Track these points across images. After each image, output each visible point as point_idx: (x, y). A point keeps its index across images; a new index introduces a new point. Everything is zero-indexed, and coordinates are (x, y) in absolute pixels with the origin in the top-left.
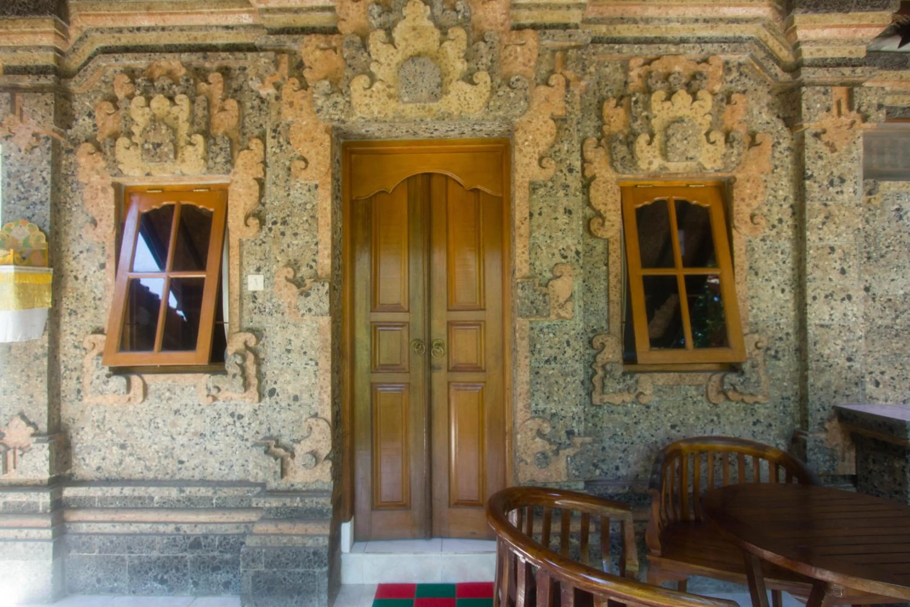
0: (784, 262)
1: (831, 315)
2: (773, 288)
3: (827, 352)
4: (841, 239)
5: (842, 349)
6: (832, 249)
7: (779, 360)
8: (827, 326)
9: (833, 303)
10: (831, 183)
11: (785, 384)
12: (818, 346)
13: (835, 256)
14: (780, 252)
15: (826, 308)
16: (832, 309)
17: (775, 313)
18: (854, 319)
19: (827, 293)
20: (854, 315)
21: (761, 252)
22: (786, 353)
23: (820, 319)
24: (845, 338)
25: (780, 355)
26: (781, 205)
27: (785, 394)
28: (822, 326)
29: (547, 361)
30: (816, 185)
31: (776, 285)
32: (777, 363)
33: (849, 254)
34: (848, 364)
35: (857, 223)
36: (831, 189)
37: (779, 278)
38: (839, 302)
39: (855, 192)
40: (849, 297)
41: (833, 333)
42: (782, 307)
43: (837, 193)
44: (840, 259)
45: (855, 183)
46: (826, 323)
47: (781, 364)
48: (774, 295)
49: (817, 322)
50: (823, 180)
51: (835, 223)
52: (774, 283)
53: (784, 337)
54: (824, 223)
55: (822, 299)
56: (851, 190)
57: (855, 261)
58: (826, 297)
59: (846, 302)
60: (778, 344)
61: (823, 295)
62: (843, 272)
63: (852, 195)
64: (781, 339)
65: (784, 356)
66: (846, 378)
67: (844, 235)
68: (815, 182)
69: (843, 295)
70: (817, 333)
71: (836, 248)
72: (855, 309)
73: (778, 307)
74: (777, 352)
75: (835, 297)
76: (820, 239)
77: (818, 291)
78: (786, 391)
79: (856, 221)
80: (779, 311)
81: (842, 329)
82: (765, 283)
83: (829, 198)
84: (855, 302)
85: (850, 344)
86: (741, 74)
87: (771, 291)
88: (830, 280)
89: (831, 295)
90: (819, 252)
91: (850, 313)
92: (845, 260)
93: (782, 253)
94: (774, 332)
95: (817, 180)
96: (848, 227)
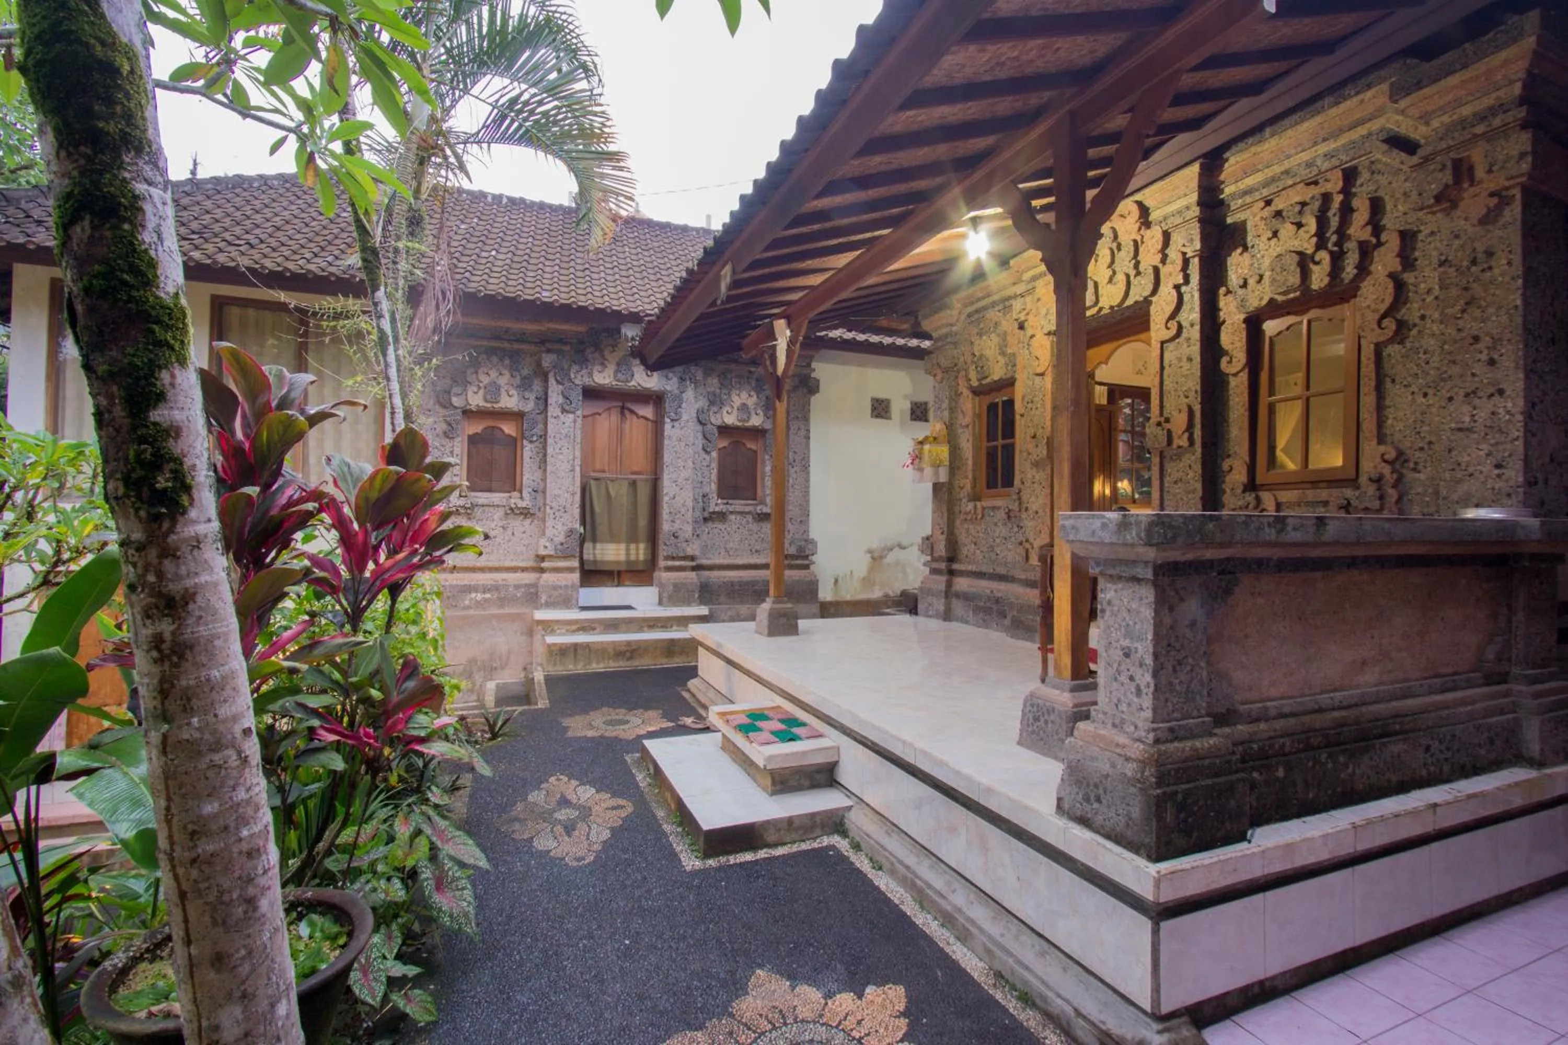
0: (1427, 363)
1: (1473, 416)
2: (1413, 393)
3: (1466, 458)
4: (1490, 323)
5: (1488, 455)
6: (1476, 339)
7: (1419, 472)
8: (1468, 429)
9: (1477, 401)
10: (1474, 262)
11: (1427, 499)
12: (1453, 453)
13: (1480, 346)
14: (1422, 351)
15: (1466, 409)
16: (1475, 408)
17: (1415, 421)
18: (1507, 417)
19: (1469, 390)
20: (1508, 412)
21: (1399, 357)
22: (1428, 464)
23: (1457, 423)
24: (1492, 442)
25: (1420, 467)
26: (1424, 300)
27: (1426, 510)
28: (1460, 430)
29: (1176, 482)
30: (1453, 269)
31: (1416, 390)
32: (1417, 475)
33: (1500, 339)
34: (1497, 472)
35: (1514, 300)
36: (1474, 269)
37: (1421, 381)
38: (1484, 399)
39: (1509, 263)
40: (1501, 392)
41: (1475, 436)
42: (1423, 413)
43: (1483, 271)
44: (1488, 348)
45: (1510, 252)
46: (1466, 425)
47: (1422, 476)
48: (1414, 400)
49: (1453, 425)
50: (1461, 261)
51: (1479, 308)
52: (1414, 388)
53: (1426, 447)
54: (1463, 311)
55: (1461, 397)
56: (1504, 262)
57: (1510, 347)
58: (1467, 395)
59: (1496, 398)
60: (1418, 454)
61: (1462, 393)
62: (1492, 362)
63: (1506, 267)
64: (1422, 449)
65: (1425, 467)
66: (1493, 489)
67: (1494, 318)
68: (1451, 266)
69: (1492, 390)
70: (1453, 438)
71: (1482, 335)
72: (1510, 405)
73: (1418, 414)
74: (1416, 463)
75: (1480, 394)
76: (1459, 330)
77: (1456, 390)
78: (1428, 506)
79: (1512, 297)
80: (1420, 418)
81: (1489, 431)
82: (1403, 390)
83: (1471, 280)
84: (1509, 396)
85: (1501, 448)
86: (1373, 173)
87: (1410, 398)
88: (1473, 375)
89: (1474, 392)
90: (1457, 345)
91: (1501, 411)
92: (1494, 348)
93: (1425, 353)
94: (1412, 442)
95: (1454, 263)
96: (1500, 308)
